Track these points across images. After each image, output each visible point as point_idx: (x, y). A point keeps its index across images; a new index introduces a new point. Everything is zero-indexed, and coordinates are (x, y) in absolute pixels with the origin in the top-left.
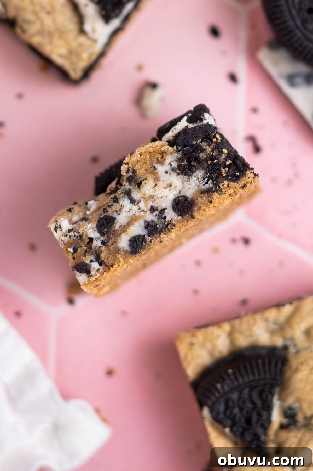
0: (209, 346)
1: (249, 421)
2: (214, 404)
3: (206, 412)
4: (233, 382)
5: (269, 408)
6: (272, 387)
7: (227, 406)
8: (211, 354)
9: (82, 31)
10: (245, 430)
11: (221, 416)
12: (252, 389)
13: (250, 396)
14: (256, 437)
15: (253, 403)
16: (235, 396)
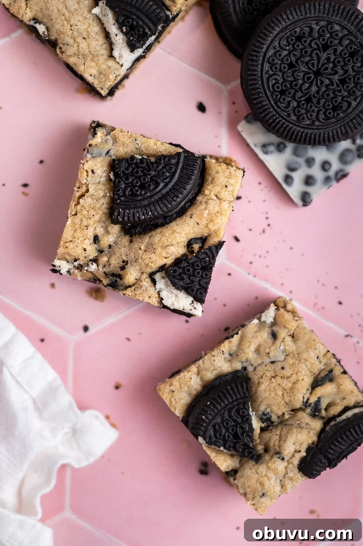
0: (186, 388)
1: (236, 436)
2: (205, 433)
3: (201, 439)
4: (214, 411)
5: (248, 420)
6: (245, 403)
7: (215, 431)
8: (190, 394)
9: (111, 56)
10: (235, 444)
11: (214, 439)
12: (230, 411)
13: (230, 416)
14: (246, 446)
15: (234, 421)
16: (219, 420)
